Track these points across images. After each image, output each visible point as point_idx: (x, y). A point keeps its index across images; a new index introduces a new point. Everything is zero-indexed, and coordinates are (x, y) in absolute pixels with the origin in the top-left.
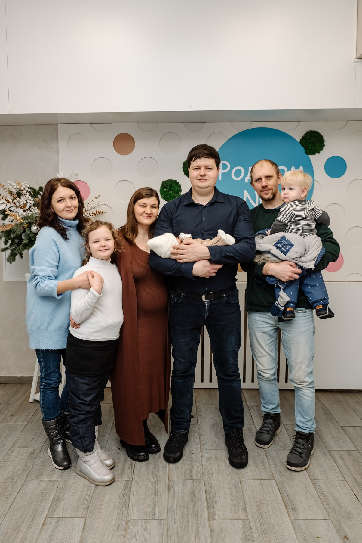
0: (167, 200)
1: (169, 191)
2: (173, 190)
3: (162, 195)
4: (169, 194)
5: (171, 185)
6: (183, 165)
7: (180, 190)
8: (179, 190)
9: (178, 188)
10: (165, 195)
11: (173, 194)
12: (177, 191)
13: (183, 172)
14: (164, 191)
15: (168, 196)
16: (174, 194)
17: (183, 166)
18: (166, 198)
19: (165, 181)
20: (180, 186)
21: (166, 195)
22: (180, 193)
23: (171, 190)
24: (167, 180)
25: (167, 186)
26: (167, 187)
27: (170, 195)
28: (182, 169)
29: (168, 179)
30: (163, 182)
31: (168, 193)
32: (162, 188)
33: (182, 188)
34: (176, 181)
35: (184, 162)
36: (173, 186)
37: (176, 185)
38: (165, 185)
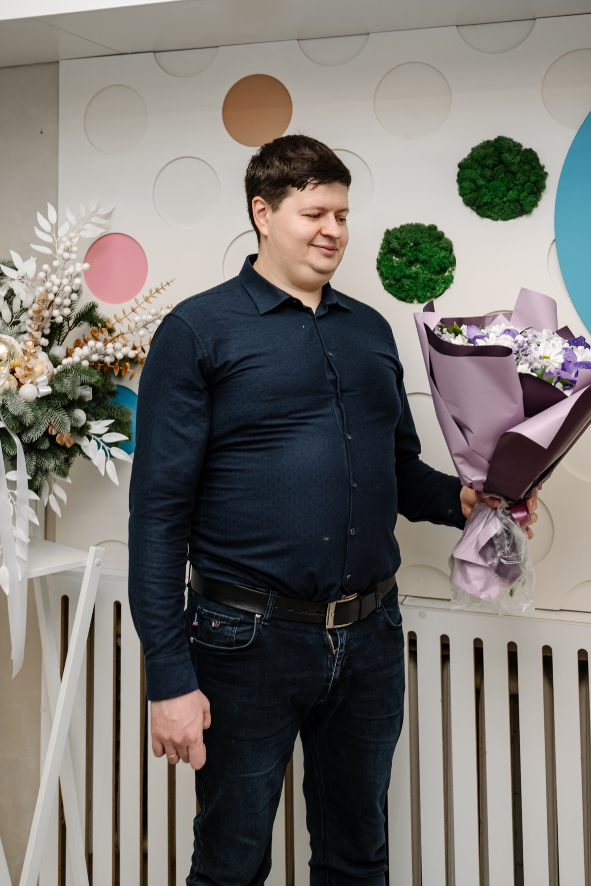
0: (403, 295)
1: (411, 263)
2: (423, 262)
3: (386, 278)
4: (409, 277)
5: (416, 244)
6: (457, 170)
7: (451, 259)
8: (445, 261)
9: (443, 254)
10: (398, 281)
11: (425, 275)
12: (439, 265)
13: (460, 195)
14: (392, 266)
15: (406, 282)
16: (429, 276)
17: (459, 175)
18: (400, 288)
19: (395, 229)
20: (448, 248)
21: (398, 277)
22: (451, 272)
23: (417, 260)
24: (402, 227)
25: (404, 245)
26: (403, 251)
27: (413, 278)
28: (456, 187)
29: (404, 223)
30: (388, 233)
31: (408, 272)
32: (385, 254)
33: (457, 252)
34: (433, 228)
35: (460, 159)
36: (423, 246)
37: (436, 243)
38: (395, 244)
